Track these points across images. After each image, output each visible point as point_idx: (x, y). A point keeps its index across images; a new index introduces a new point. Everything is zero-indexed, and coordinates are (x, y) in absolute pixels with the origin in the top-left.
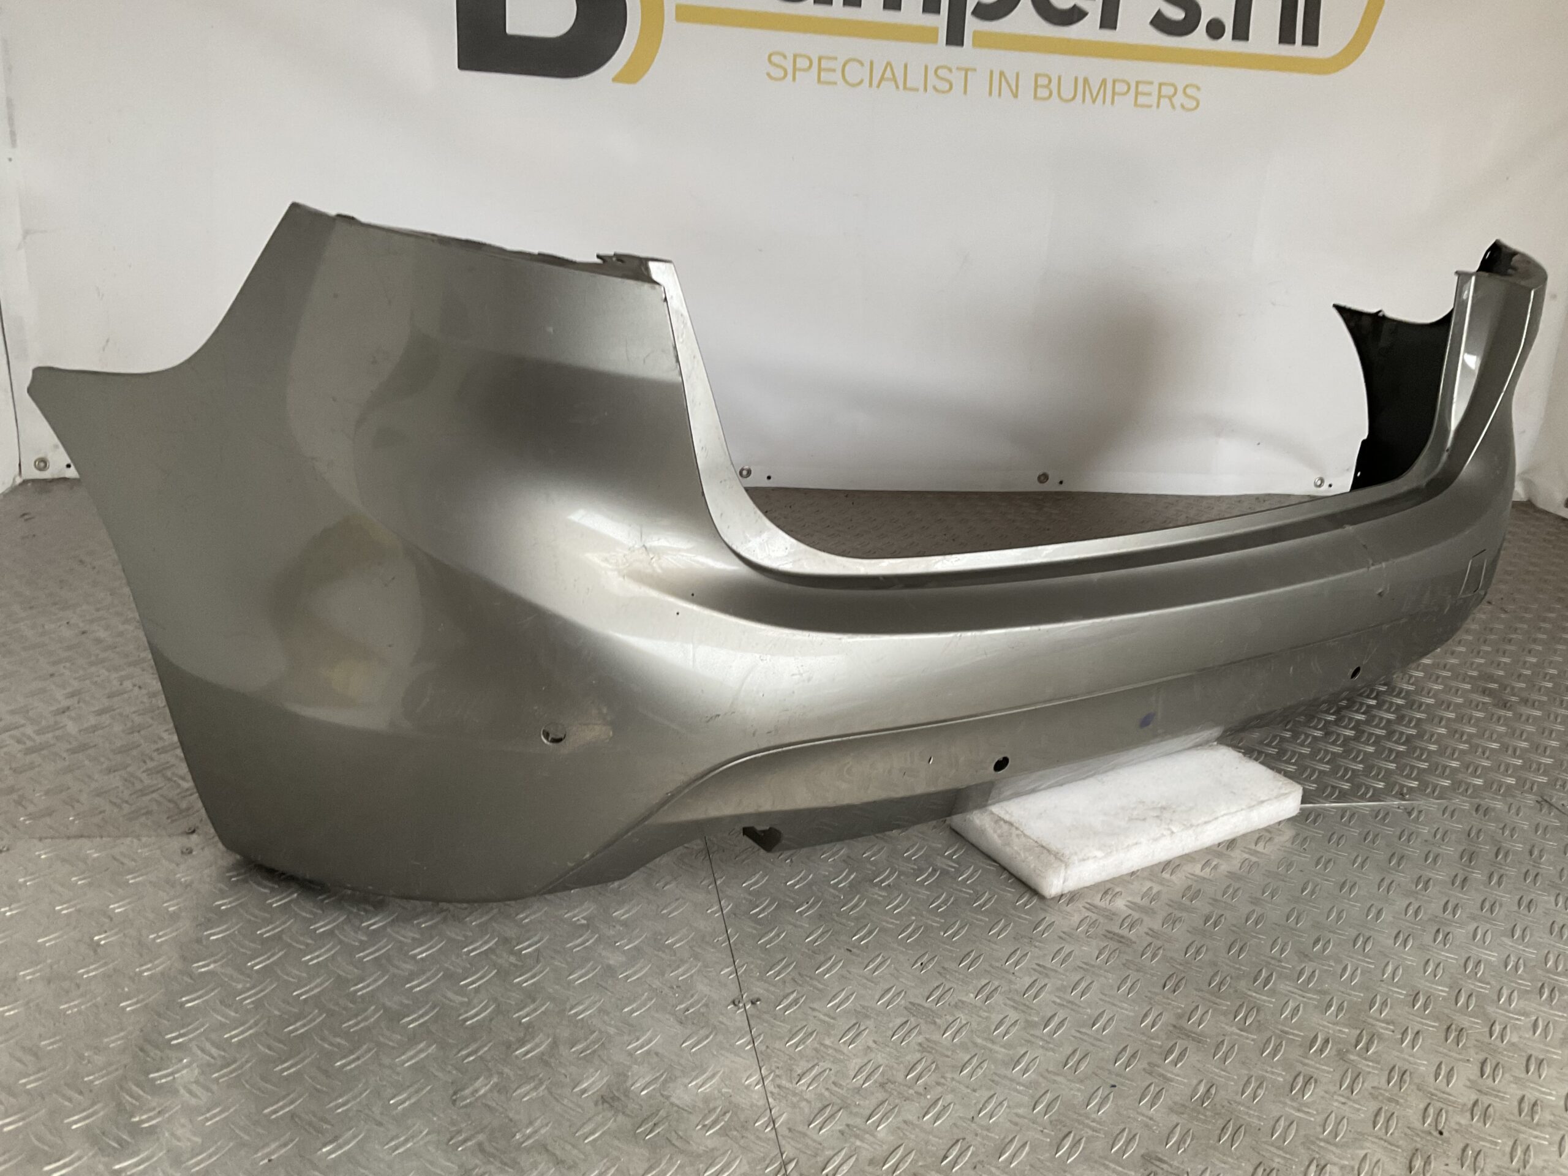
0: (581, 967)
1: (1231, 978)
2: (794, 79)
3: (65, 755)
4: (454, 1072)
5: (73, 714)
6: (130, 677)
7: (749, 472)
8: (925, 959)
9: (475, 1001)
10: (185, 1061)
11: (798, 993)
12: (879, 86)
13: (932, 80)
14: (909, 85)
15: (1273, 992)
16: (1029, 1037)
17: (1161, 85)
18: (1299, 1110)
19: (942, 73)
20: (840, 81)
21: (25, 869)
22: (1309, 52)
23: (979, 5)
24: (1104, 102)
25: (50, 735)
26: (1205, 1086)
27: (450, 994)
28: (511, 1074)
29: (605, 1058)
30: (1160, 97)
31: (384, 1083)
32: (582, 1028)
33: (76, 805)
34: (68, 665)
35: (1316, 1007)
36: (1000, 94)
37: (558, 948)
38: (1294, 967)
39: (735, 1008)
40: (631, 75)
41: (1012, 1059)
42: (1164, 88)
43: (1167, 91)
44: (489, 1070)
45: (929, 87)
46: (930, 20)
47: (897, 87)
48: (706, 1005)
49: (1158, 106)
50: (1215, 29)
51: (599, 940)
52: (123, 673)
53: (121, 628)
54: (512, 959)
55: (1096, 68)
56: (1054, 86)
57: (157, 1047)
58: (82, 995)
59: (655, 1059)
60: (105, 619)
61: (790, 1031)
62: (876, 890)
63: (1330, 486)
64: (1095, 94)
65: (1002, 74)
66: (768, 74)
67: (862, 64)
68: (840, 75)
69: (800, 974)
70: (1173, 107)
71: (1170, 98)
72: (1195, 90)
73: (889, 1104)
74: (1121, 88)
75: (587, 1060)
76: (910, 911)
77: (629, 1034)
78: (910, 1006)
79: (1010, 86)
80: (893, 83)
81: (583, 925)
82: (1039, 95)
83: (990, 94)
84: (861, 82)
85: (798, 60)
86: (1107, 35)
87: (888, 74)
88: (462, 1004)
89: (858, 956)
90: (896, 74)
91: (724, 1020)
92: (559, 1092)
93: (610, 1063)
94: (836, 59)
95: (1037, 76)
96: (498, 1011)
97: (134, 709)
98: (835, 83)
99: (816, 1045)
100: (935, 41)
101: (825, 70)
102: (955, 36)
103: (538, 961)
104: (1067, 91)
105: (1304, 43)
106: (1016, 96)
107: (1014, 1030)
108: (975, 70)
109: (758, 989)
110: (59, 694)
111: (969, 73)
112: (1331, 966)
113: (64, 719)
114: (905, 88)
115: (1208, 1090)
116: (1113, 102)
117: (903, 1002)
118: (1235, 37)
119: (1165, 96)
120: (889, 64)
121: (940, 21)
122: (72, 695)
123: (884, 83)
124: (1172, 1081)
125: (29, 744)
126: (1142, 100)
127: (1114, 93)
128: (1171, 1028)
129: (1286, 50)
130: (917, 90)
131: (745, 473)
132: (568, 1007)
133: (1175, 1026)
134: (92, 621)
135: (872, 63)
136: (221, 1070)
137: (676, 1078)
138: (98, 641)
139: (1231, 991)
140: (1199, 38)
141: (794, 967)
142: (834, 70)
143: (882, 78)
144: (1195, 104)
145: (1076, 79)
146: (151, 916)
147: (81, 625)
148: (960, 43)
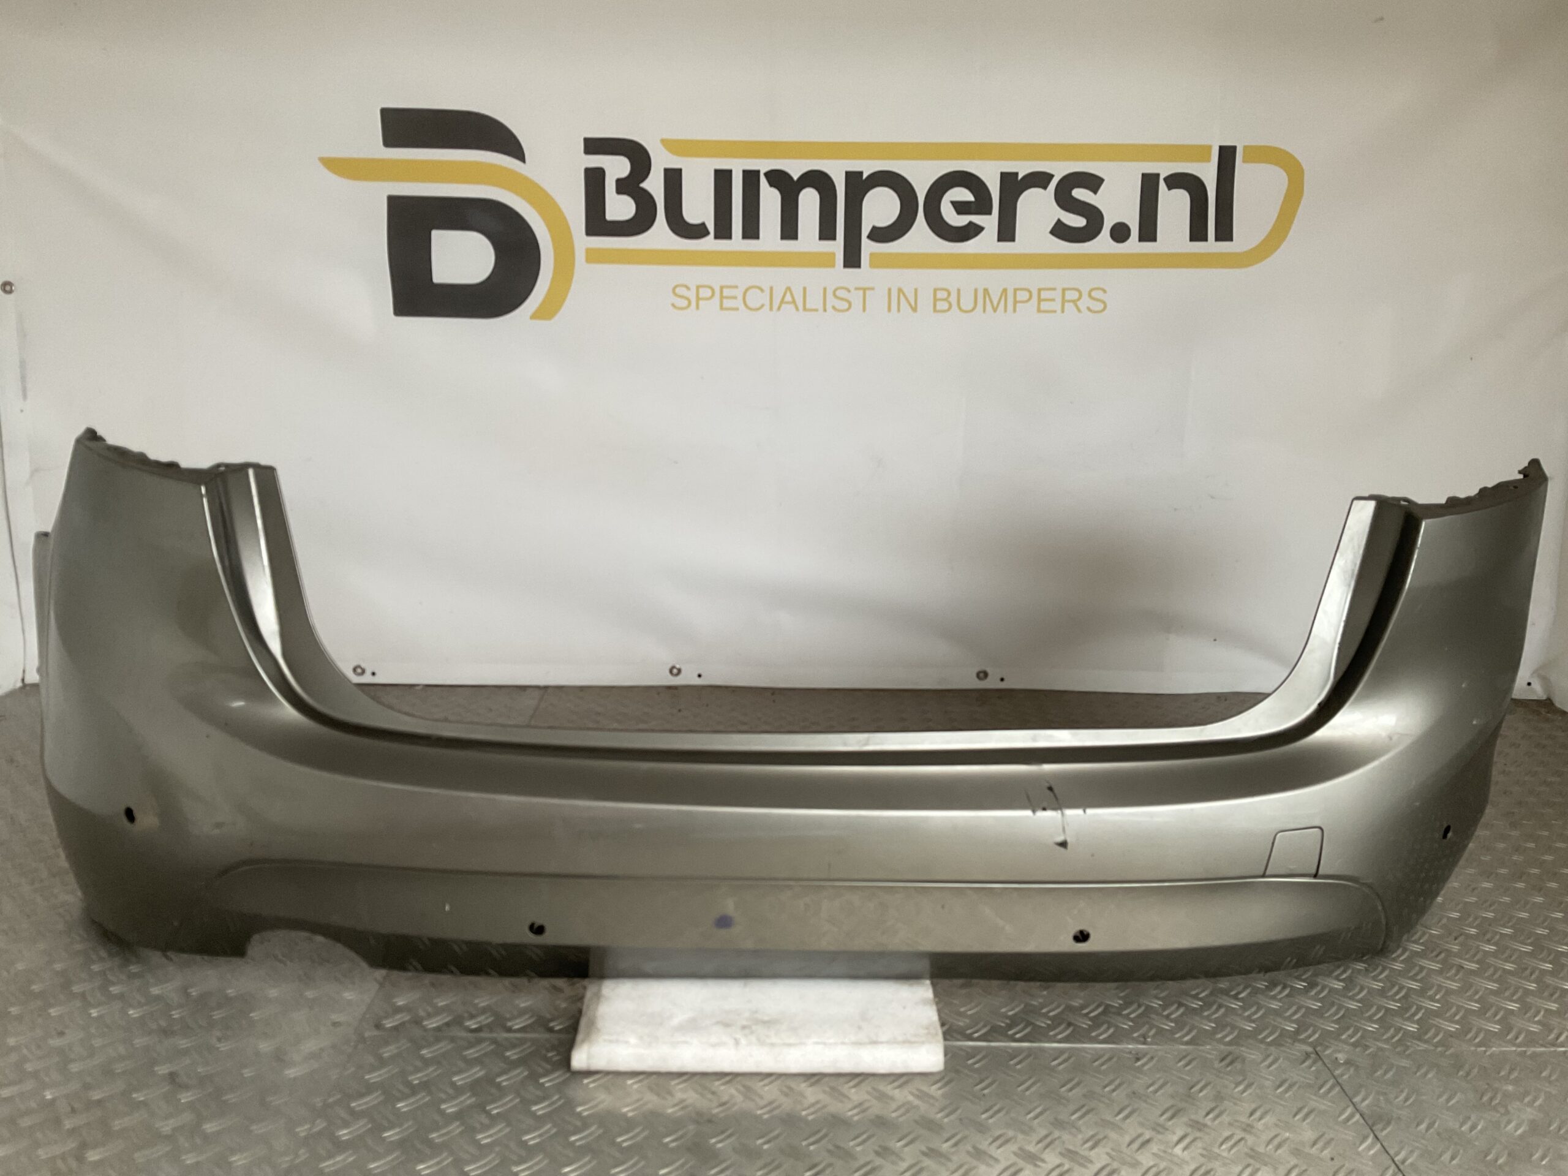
2: (698, 307)
7: (679, 671)
12: (779, 309)
13: (831, 301)
14: (808, 306)
17: (1064, 290)
19: (841, 293)
20: (742, 307)
22: (1224, 246)
23: (874, 228)
24: (1005, 311)
30: (1064, 301)
36: (899, 310)
40: (546, 312)
42: (1067, 293)
43: (1071, 295)
45: (829, 306)
46: (827, 246)
47: (797, 309)
49: (1063, 311)
50: (1120, 233)
55: (995, 279)
56: (953, 299)
64: (995, 303)
65: (900, 290)
66: (673, 305)
67: (762, 290)
68: (742, 302)
70: (1079, 310)
71: (1074, 302)
72: (1101, 292)
74: (1022, 296)
79: (907, 299)
80: (792, 306)
82: (938, 308)
83: (889, 309)
84: (763, 306)
85: (701, 290)
86: (1006, 247)
87: (788, 298)
90: (796, 297)
94: (736, 287)
95: (935, 290)
98: (737, 309)
100: (833, 265)
101: (727, 298)
102: (852, 259)
104: (967, 302)
105: (1217, 239)
106: (915, 310)
108: (873, 289)
111: (868, 292)
114: (805, 309)
116: (1015, 311)
118: (1142, 238)
119: (1069, 301)
120: (789, 289)
121: (837, 247)
123: (784, 306)
126: (1044, 306)
127: (1015, 302)
129: (1199, 247)
130: (816, 310)
131: (675, 671)
135: (771, 289)
140: (1103, 242)
142: (735, 298)
143: (782, 302)
144: (1102, 306)
145: (976, 290)
148: (857, 265)
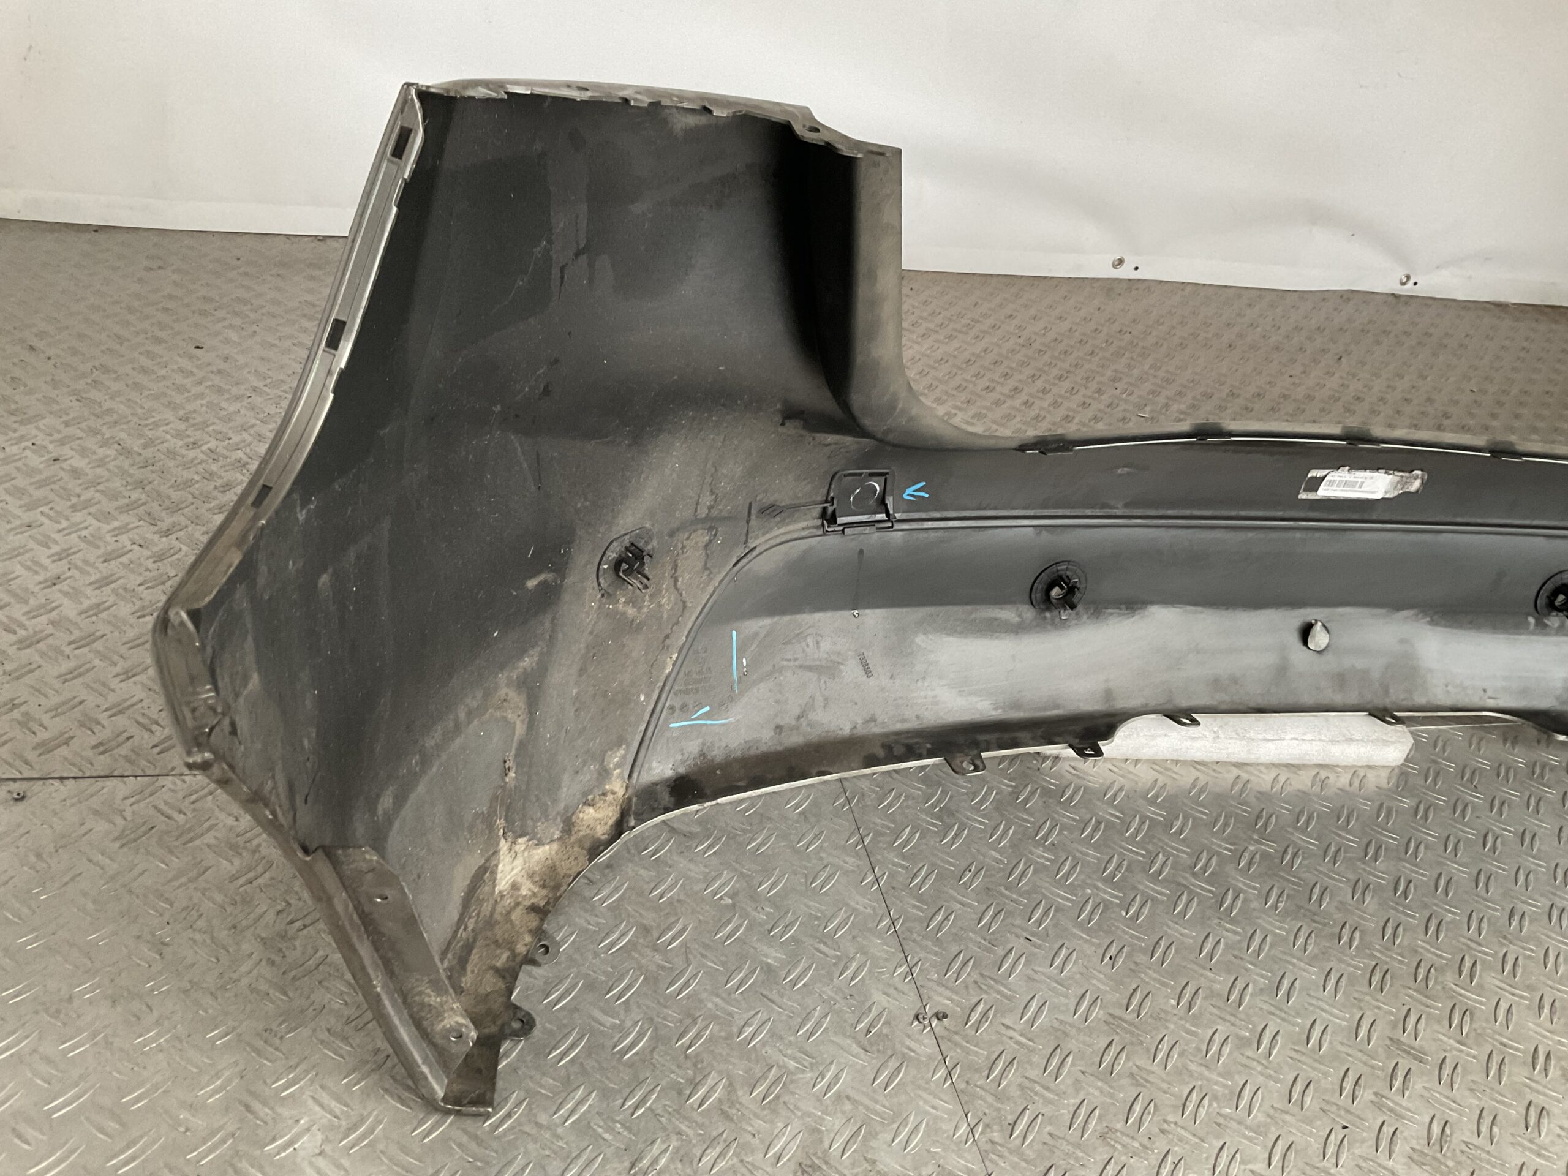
0: (739, 969)
1: (1436, 970)
3: (67, 650)
4: (625, 1133)
5: (64, 586)
6: (124, 529)
8: (1112, 951)
9: (628, 1024)
10: (302, 1122)
11: (985, 1004)
15: (1481, 989)
16: (1245, 1061)
18: (1539, 1155)
21: (51, 827)
25: (44, 619)
26: (1438, 1124)
27: (597, 1014)
28: (690, 1132)
29: (791, 1107)
31: (547, 1153)
32: (758, 1061)
33: (97, 729)
34: (45, 509)
35: (1529, 1008)
37: (707, 941)
38: (1496, 953)
39: (921, 1027)
41: (1232, 1093)
44: (665, 1129)
48: (887, 1023)
51: (750, 928)
52: (116, 524)
53: (101, 452)
54: (658, 958)
57: (265, 1103)
58: (158, 1023)
59: (848, 1107)
60: (79, 438)
61: (987, 1058)
62: (1039, 851)
63: (1415, 284)
69: (982, 975)
73: (1116, 1163)
75: (772, 1106)
76: (1083, 881)
77: (812, 1070)
78: (1111, 1020)
81: (727, 906)
88: (613, 1027)
89: (1039, 947)
91: (913, 1045)
92: (750, 1159)
93: (799, 1114)
96: (657, 1039)
97: (140, 579)
99: (1020, 1080)
103: (688, 963)
107: (1226, 1050)
109: (941, 1000)
110: (43, 555)
112: (1532, 951)
113: (54, 593)
115: (1443, 1130)
117: (1102, 1012)
122: (59, 557)
124: (1404, 1118)
125: (22, 633)
128: (1388, 1042)
132: (735, 1030)
133: (1391, 1039)
134: (62, 443)
136: (347, 1136)
137: (877, 1134)
138: (75, 473)
139: (1439, 987)
141: (974, 965)
146: (219, 898)
147: (51, 447)
